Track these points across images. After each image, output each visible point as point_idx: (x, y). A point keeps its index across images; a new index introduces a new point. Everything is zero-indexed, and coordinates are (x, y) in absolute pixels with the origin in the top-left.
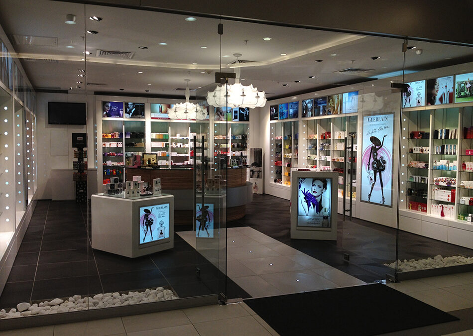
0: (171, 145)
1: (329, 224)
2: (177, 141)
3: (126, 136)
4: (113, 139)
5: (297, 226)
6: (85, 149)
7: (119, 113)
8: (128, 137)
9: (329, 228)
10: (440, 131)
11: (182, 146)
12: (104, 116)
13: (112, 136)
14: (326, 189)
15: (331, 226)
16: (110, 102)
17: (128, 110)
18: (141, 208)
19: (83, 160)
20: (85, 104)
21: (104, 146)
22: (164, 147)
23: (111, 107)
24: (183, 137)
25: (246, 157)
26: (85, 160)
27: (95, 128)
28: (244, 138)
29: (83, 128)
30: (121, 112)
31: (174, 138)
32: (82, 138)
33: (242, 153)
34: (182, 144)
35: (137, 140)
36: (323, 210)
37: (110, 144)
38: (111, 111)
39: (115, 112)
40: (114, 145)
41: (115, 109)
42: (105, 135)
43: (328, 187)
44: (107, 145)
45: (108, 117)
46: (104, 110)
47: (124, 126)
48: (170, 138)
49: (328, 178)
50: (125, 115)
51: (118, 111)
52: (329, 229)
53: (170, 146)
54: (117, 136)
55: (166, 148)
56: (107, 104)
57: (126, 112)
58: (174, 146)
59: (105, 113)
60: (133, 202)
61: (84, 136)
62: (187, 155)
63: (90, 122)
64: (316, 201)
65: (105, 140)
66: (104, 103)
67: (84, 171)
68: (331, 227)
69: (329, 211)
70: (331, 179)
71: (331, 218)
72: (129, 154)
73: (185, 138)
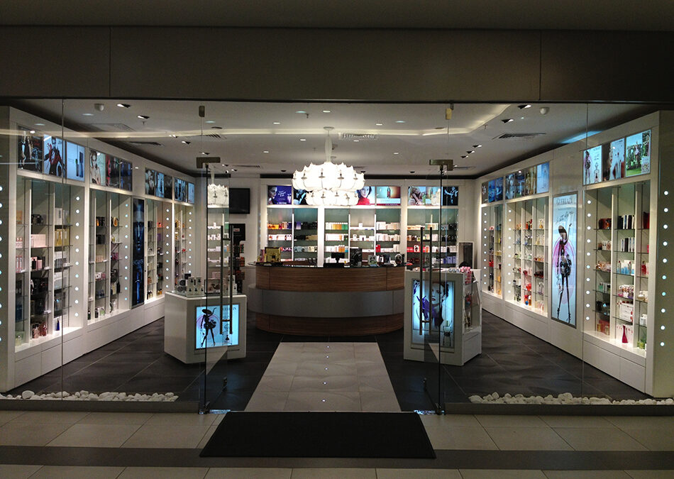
0: (351, 237)
1: (452, 342)
2: (358, 233)
3: (295, 226)
4: (280, 231)
5: (412, 343)
6: (241, 242)
7: (286, 198)
8: (299, 228)
9: (451, 348)
10: (624, 217)
11: (365, 239)
12: (269, 204)
13: (280, 227)
14: (447, 296)
15: (454, 345)
16: (276, 186)
17: (298, 195)
18: (198, 308)
19: (239, 256)
20: (248, 190)
21: (270, 239)
22: (343, 240)
23: (277, 192)
24: (366, 228)
25: (454, 254)
26: (241, 255)
27: (259, 218)
28: (453, 228)
29: (246, 217)
30: (289, 198)
31: (355, 228)
32: (238, 230)
33: (448, 249)
34: (365, 237)
35: (310, 231)
36: (444, 324)
37: (277, 237)
38: (277, 196)
39: (282, 197)
40: (282, 237)
41: (282, 194)
42: (271, 225)
43: (450, 292)
44: (274, 237)
45: (274, 204)
46: (269, 196)
47: (293, 215)
48: (350, 228)
49: (450, 281)
50: (294, 201)
51: (286, 196)
52: (452, 350)
53: (350, 239)
54: (285, 227)
55: (345, 242)
56: (273, 189)
57: (295, 198)
58: (355, 239)
59: (270, 199)
60: (188, 300)
61: (242, 227)
62: (372, 251)
63: (254, 209)
64: (435, 311)
65: (270, 232)
66: (270, 188)
67: (241, 268)
68: (454, 348)
69: (451, 325)
70: (454, 282)
71: (454, 334)
72: (299, 249)
73: (369, 228)
